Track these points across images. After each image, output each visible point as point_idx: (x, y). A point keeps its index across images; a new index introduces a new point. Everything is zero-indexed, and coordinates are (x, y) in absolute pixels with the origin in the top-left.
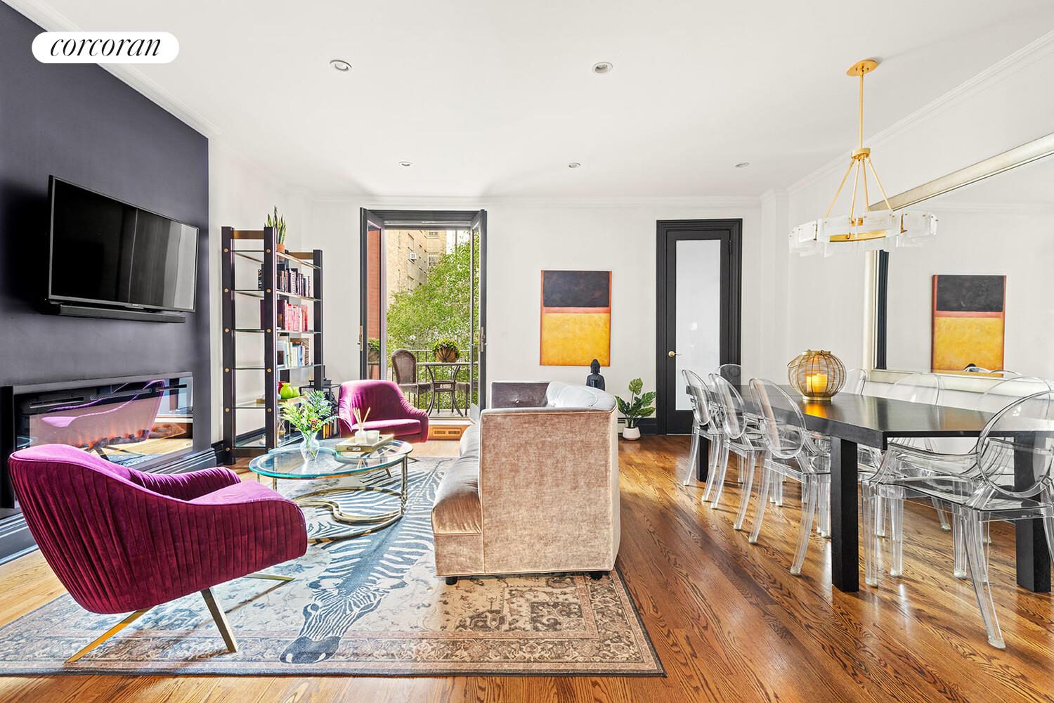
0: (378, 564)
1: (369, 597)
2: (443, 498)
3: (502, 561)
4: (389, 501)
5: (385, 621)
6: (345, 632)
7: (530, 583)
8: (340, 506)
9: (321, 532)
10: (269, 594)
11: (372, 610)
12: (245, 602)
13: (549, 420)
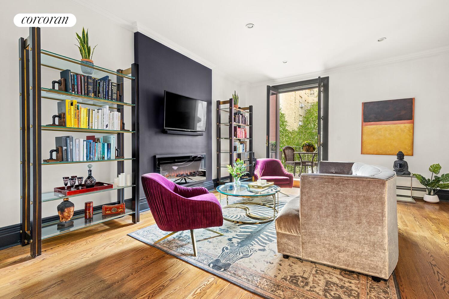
0: (257, 238)
1: (248, 251)
2: (281, 215)
3: (311, 254)
4: (271, 212)
5: (251, 264)
6: (234, 262)
7: (329, 269)
8: (250, 210)
9: (239, 219)
10: (214, 238)
11: (247, 257)
12: (205, 239)
13: (341, 182)
